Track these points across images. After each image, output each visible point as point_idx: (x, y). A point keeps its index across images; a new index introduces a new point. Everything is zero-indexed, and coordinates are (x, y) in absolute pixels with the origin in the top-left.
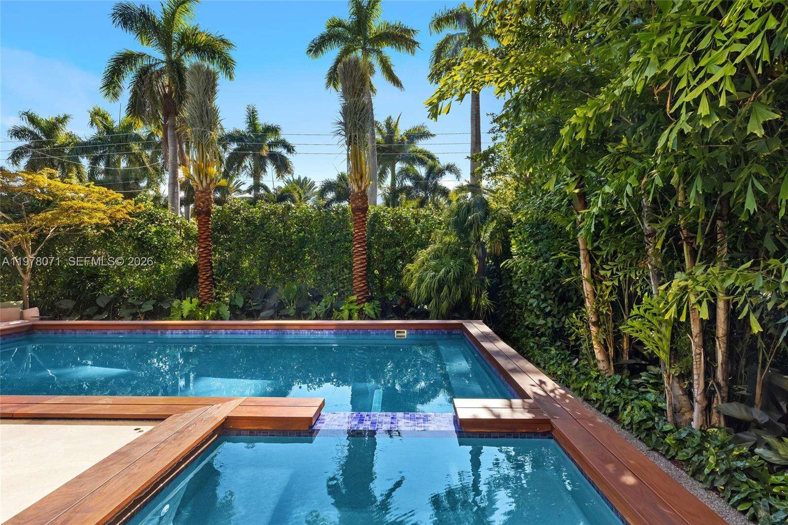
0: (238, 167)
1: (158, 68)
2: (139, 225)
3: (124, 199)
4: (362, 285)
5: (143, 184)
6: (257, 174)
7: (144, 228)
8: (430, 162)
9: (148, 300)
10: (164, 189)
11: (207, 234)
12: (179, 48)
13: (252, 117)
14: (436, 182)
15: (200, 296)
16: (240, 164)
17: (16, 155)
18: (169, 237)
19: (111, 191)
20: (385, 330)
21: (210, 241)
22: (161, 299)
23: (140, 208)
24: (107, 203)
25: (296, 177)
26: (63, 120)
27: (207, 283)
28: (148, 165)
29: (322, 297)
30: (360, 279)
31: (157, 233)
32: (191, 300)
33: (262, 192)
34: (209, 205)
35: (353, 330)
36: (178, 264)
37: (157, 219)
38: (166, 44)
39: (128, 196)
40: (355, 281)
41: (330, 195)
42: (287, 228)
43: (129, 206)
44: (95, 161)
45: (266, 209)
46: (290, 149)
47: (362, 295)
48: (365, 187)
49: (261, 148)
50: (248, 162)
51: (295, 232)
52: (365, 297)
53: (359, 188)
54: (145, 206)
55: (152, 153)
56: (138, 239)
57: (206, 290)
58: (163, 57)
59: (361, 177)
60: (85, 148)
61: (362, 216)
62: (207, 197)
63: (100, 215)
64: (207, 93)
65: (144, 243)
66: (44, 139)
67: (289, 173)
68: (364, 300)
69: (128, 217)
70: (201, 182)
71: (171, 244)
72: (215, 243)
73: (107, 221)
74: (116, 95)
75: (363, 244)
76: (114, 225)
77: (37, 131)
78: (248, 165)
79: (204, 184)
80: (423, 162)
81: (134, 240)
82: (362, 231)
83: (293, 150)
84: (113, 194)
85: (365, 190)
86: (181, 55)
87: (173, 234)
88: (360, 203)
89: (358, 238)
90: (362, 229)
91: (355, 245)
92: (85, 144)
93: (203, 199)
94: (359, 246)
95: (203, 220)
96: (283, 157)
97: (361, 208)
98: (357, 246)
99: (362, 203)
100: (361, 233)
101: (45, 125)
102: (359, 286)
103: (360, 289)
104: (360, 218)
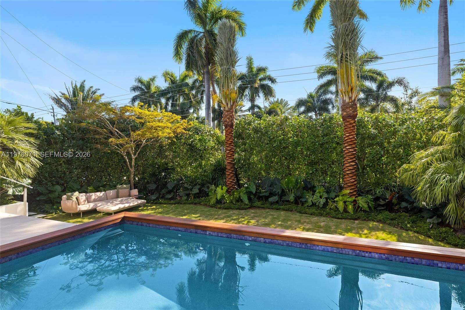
0: (242, 96)
1: (199, 36)
2: (190, 135)
3: (182, 119)
4: (353, 180)
5: (191, 111)
6: (252, 99)
7: (192, 138)
8: (379, 78)
9: (196, 185)
10: (203, 113)
11: (231, 140)
12: (210, 22)
13: (249, 63)
14: (386, 93)
15: (227, 184)
16: (243, 94)
17: (134, 100)
18: (207, 143)
19: (174, 115)
21: (233, 146)
22: (203, 185)
23: (190, 125)
24: (172, 123)
25: (276, 99)
26: (153, 80)
27: (231, 175)
28: (192, 100)
30: (351, 175)
31: (200, 140)
32: (222, 187)
33: (256, 110)
36: (212, 160)
37: (200, 131)
39: (183, 118)
41: (302, 109)
42: (285, 134)
43: (184, 124)
44: (168, 100)
45: (270, 121)
46: (273, 81)
47: (353, 189)
48: (355, 97)
49: (255, 82)
50: (247, 92)
53: (350, 98)
54: (193, 123)
55: (195, 93)
56: (190, 145)
57: (231, 180)
58: (201, 30)
59: (352, 89)
60: (163, 93)
61: (352, 122)
62: (231, 114)
63: (168, 131)
64: (230, 41)
65: (193, 147)
66: (146, 90)
67: (272, 96)
69: (184, 131)
70: (227, 104)
71: (208, 147)
72: (235, 146)
73: (172, 135)
75: (353, 146)
76: (176, 137)
77: (143, 87)
78: (248, 94)
79: (229, 105)
80: (373, 79)
81: (187, 145)
82: (352, 135)
83: (275, 81)
84: (175, 117)
85: (355, 100)
86: (212, 26)
87: (209, 141)
88: (351, 112)
89: (349, 140)
90: (352, 133)
91: (346, 146)
92: (163, 91)
93: (228, 116)
94: (350, 147)
95: (229, 131)
96: (269, 86)
97: (352, 115)
98: (348, 147)
99: (353, 111)
100: (351, 137)
101: (146, 83)
102: (350, 181)
103: (351, 184)
104: (351, 124)
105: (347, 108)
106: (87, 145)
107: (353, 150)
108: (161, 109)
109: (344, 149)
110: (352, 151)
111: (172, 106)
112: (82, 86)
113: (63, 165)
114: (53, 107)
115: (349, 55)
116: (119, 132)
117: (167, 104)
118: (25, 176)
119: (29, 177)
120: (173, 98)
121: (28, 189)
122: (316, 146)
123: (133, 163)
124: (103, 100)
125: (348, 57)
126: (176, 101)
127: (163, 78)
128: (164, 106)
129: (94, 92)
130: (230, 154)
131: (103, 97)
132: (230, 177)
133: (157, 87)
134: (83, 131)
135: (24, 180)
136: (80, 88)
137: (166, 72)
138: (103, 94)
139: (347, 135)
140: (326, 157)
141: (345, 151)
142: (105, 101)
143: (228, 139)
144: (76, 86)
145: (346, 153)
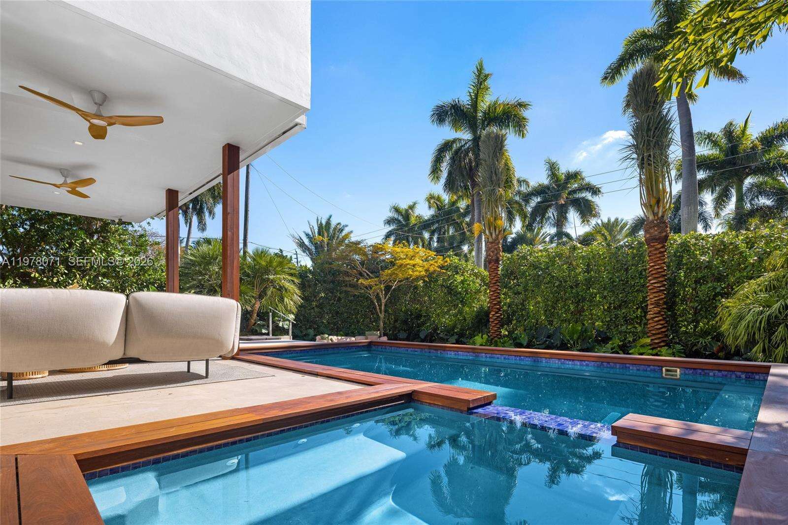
0: (542, 219)
1: (466, 147)
4: (660, 326)
6: (560, 222)
7: (452, 279)
9: (453, 335)
12: (482, 125)
13: (553, 168)
15: (490, 333)
16: (543, 216)
17: (388, 236)
20: (649, 366)
25: (605, 220)
26: (412, 207)
27: (496, 322)
29: (610, 339)
31: (462, 282)
32: (482, 335)
33: (564, 239)
34: (498, 253)
35: (608, 363)
36: (476, 306)
37: (461, 270)
38: (473, 126)
40: (650, 321)
42: (572, 269)
44: (432, 233)
46: (595, 191)
47: (659, 338)
48: (664, 213)
50: (551, 213)
51: (580, 273)
52: (663, 341)
56: (448, 287)
57: (496, 329)
58: (470, 137)
59: (658, 202)
60: (426, 225)
61: (659, 246)
62: (496, 246)
63: (419, 269)
65: (452, 290)
66: (404, 222)
67: (595, 216)
68: (662, 344)
69: (439, 269)
70: (491, 234)
71: (471, 290)
73: (424, 274)
74: (438, 178)
75: (661, 279)
76: (430, 276)
77: (399, 218)
78: (552, 216)
79: (494, 235)
81: (445, 288)
83: (599, 191)
84: (429, 253)
85: (663, 216)
88: (656, 233)
89: (654, 272)
90: (659, 262)
91: (650, 280)
92: (426, 221)
93: (493, 249)
94: (655, 281)
95: (493, 267)
96: (587, 200)
97: (657, 237)
98: (652, 282)
99: (659, 231)
100: (658, 267)
101: (404, 212)
102: (655, 327)
103: (657, 332)
104: (656, 249)
105: (651, 228)
106: (337, 288)
107: (659, 285)
108: (423, 246)
109: (648, 284)
110: (658, 287)
111: (438, 242)
112: (328, 223)
113: (316, 309)
114: (296, 252)
115: (652, 157)
116: (369, 274)
117: (431, 239)
118: (291, 312)
119: (293, 313)
120: (439, 230)
121: (293, 323)
122: (616, 284)
123: (383, 308)
124: (354, 238)
125: (652, 159)
126: (444, 233)
127: (427, 203)
128: (427, 243)
129: (341, 230)
130: (495, 296)
131: (352, 235)
132: (494, 325)
133: (419, 217)
134: (333, 274)
135: (289, 315)
136: (326, 226)
137: (430, 195)
138: (352, 232)
139: (651, 264)
140: (630, 298)
141: (648, 286)
142: (356, 240)
143: (492, 277)
144: (321, 224)
145: (650, 290)
